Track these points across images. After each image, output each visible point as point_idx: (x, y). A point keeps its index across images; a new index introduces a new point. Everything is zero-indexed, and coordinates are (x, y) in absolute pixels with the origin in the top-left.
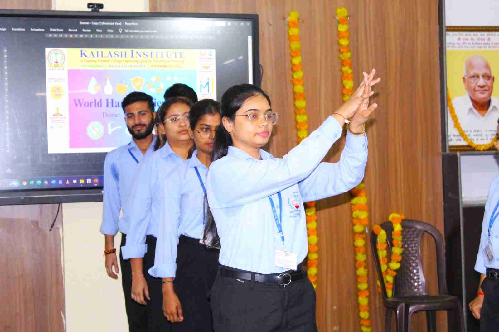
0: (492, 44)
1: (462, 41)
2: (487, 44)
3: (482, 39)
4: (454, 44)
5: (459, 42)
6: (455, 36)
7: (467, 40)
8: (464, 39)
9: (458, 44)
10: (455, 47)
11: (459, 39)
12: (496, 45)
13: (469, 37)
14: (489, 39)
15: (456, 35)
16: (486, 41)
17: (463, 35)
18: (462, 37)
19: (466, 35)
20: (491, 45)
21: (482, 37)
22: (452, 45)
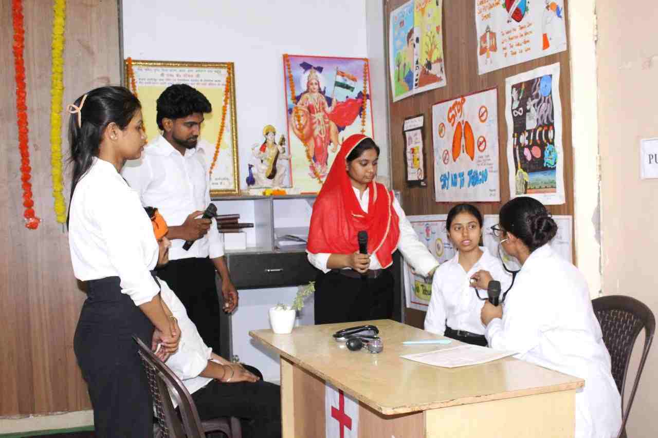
0: (201, 80)
1: (165, 77)
2: (196, 80)
3: (189, 76)
4: (155, 80)
5: (162, 78)
6: (157, 72)
7: (172, 75)
8: (168, 75)
9: (160, 80)
10: (157, 83)
11: (162, 75)
12: (205, 82)
13: (174, 73)
14: (198, 76)
15: (158, 70)
16: (194, 78)
17: (166, 70)
18: (165, 73)
19: (171, 71)
20: (200, 82)
21: (191, 73)
22: (154, 81)
